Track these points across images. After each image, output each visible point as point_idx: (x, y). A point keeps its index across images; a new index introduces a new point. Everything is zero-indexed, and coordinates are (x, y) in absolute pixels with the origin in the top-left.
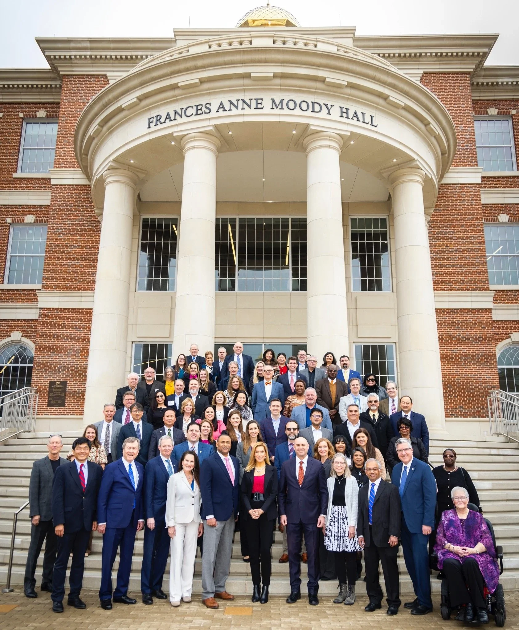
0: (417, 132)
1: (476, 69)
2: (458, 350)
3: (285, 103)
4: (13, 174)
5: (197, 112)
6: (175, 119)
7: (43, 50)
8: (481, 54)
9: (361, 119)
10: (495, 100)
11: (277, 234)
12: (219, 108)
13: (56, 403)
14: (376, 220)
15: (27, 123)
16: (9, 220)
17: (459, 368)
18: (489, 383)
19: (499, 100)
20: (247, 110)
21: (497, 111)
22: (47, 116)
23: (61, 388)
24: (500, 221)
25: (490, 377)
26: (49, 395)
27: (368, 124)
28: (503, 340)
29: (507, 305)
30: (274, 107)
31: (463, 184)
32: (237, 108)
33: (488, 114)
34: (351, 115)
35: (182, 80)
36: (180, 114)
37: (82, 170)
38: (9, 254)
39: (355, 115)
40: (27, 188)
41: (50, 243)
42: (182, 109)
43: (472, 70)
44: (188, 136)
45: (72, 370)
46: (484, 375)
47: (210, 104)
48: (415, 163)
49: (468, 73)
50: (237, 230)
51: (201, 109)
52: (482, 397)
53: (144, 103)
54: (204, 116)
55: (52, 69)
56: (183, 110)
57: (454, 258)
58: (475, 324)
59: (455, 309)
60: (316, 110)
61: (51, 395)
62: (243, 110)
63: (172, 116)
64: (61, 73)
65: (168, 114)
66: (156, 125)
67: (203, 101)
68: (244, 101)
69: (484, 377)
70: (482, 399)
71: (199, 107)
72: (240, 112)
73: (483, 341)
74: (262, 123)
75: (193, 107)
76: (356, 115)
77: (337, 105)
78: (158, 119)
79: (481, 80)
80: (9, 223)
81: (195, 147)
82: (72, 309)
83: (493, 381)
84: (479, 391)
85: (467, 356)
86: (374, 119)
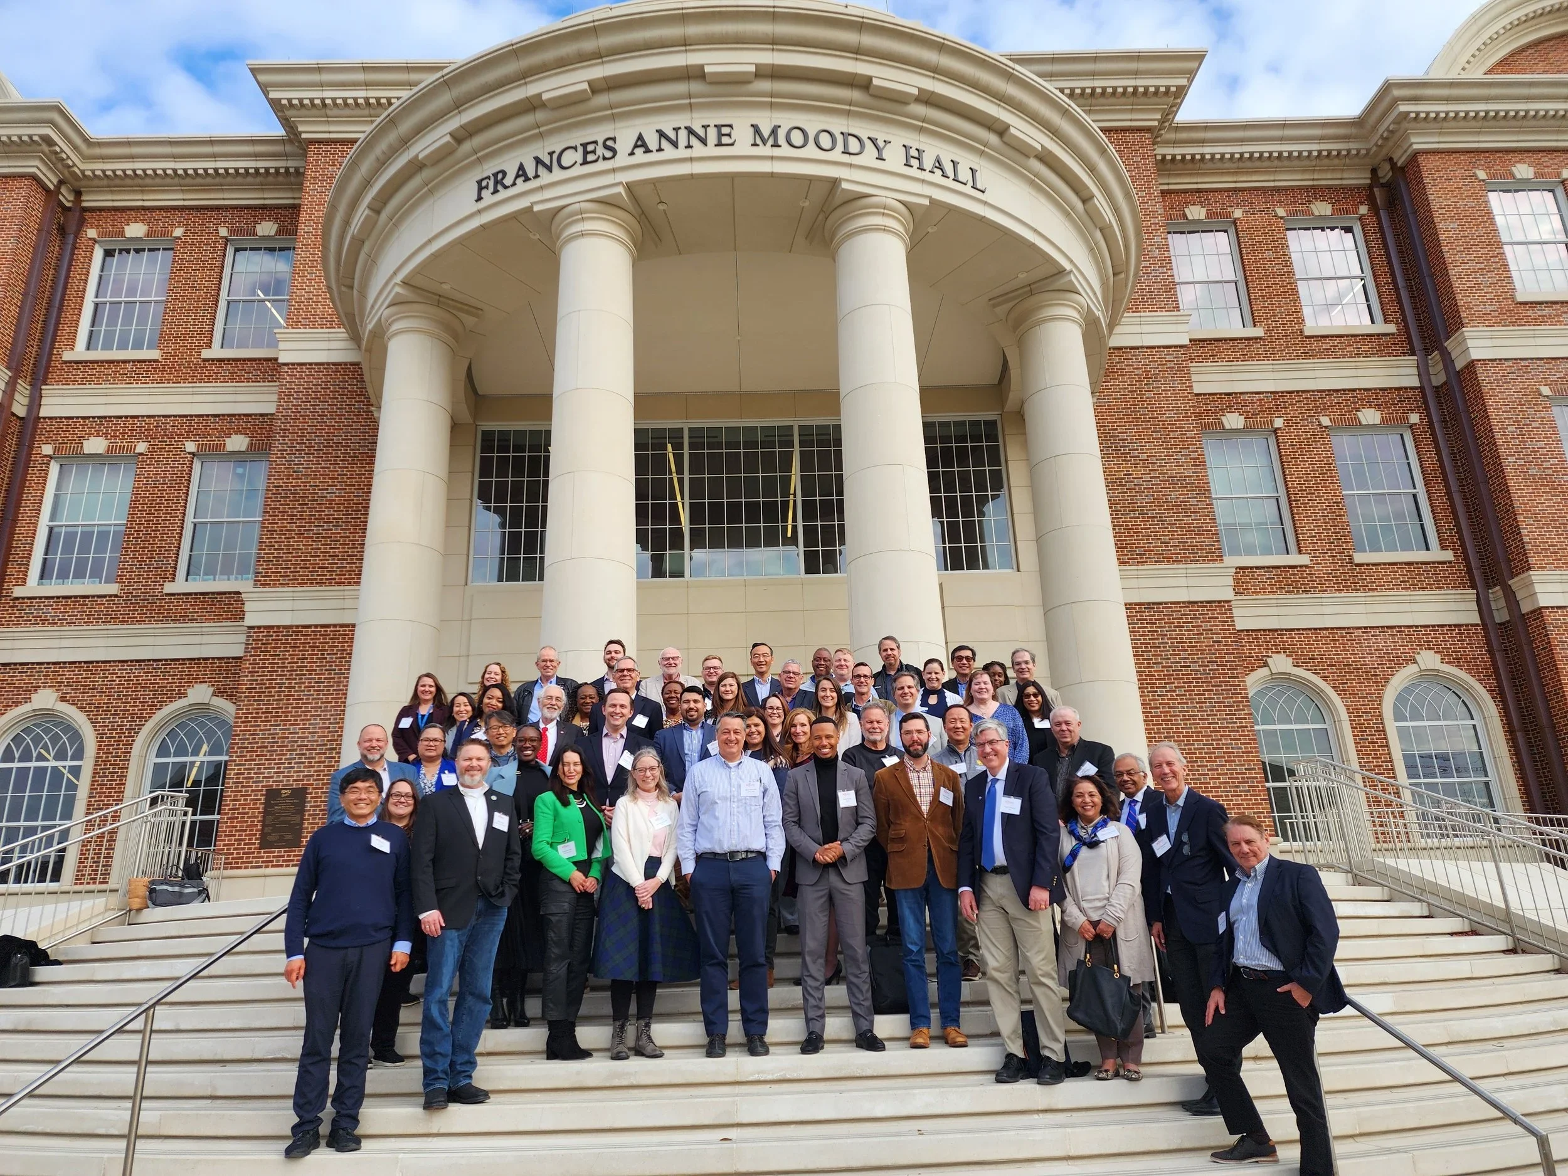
0: (1068, 215)
1: (1162, 122)
2: (1166, 691)
3: (781, 134)
4: (203, 351)
5: (585, 158)
6: (537, 176)
7: (264, 88)
8: (1173, 89)
9: (950, 173)
10: (1199, 191)
11: (769, 459)
12: (636, 146)
13: (281, 838)
14: (975, 424)
15: (237, 250)
16: (191, 447)
17: (1172, 729)
18: (1239, 761)
19: (1206, 191)
20: (698, 149)
21: (1204, 211)
22: (278, 233)
23: (292, 804)
24: (1227, 427)
25: (1241, 748)
26: (263, 821)
27: (965, 184)
28: (1252, 671)
29: (1255, 597)
30: (758, 141)
31: (1153, 347)
32: (675, 144)
33: (1187, 219)
34: (928, 163)
35: (550, 87)
36: (549, 164)
37: (347, 332)
38: (190, 519)
39: (937, 165)
40: (232, 380)
41: (275, 487)
42: (551, 154)
43: (1156, 123)
44: (566, 210)
45: (319, 762)
46: (1226, 744)
47: (614, 139)
48: (1066, 279)
49: (1148, 130)
50: (686, 452)
51: (594, 152)
52: (1227, 792)
53: (467, 146)
54: (601, 166)
55: (288, 136)
56: (555, 156)
57: (1145, 498)
58: (1198, 634)
59: (1154, 604)
60: (851, 151)
61: (270, 818)
62: (690, 150)
63: (530, 171)
64: (304, 136)
65: (521, 167)
66: (496, 191)
67: (599, 133)
68: (690, 131)
69: (1227, 748)
70: (1228, 796)
71: (590, 148)
72: (682, 153)
73: (1218, 670)
74: (733, 177)
75: (575, 148)
76: (939, 165)
77: (898, 140)
78: (499, 181)
79: (1169, 151)
80: (190, 453)
81: (582, 234)
82: (323, 626)
83: (1248, 756)
84: (1219, 779)
85: (1187, 703)
86: (978, 175)
